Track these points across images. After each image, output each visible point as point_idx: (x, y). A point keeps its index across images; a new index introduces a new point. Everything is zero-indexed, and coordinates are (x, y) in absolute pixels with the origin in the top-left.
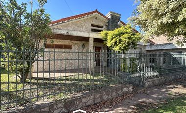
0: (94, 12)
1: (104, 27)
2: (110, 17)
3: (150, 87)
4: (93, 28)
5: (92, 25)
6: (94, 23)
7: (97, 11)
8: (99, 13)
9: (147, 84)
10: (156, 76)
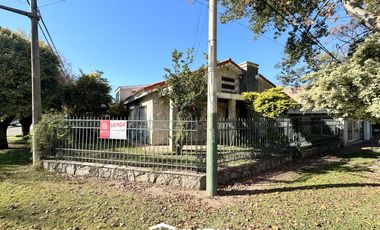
0: (227, 62)
1: (236, 81)
2: (246, 69)
3: (306, 158)
4: (224, 82)
5: (224, 79)
6: (225, 75)
7: (230, 60)
8: (233, 63)
9: (303, 155)
10: (309, 147)
